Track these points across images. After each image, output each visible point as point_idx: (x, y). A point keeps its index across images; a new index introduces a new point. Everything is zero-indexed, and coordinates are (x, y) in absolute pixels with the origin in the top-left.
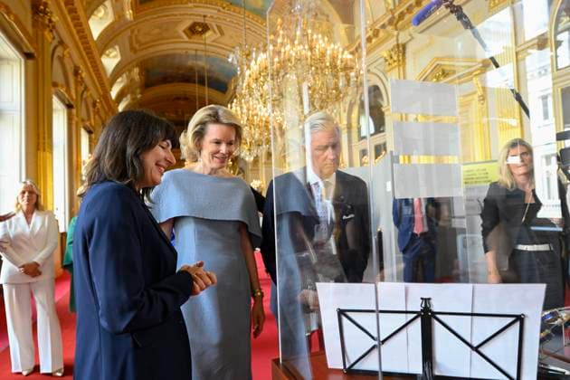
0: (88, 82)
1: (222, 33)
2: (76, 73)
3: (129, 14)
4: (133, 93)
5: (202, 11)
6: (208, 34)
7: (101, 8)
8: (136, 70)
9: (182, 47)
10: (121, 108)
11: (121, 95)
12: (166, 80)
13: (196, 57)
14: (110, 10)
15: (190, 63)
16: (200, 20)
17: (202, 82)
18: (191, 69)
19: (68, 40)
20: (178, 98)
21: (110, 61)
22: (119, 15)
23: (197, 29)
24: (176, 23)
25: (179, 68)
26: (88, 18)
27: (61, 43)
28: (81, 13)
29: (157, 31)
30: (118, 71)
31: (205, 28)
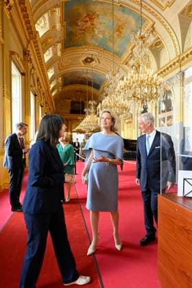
0: (42, 84)
1: (99, 63)
2: (38, 80)
3: (59, 53)
4: (58, 89)
5: (91, 52)
6: (94, 62)
7: (48, 52)
8: (60, 78)
9: (81, 68)
10: (53, 94)
11: (53, 89)
12: (72, 83)
13: (87, 73)
14: (51, 52)
15: (84, 75)
16: (90, 56)
17: (90, 84)
18: (85, 78)
19: (36, 67)
20: (77, 91)
21: (50, 74)
22: (55, 54)
23: (88, 60)
24: (79, 57)
25: (78, 78)
26: (44, 53)
27: (33, 67)
28: (41, 51)
29: (70, 61)
30: (53, 78)
31: (92, 60)
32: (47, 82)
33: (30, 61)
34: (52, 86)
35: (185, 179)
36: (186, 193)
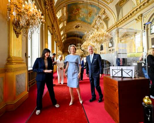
0: (59, 38)
1: (82, 27)
2: (57, 36)
3: (65, 25)
4: (65, 39)
5: (78, 23)
6: (79, 27)
7: (61, 24)
8: (66, 35)
9: (74, 30)
10: (63, 41)
11: (63, 39)
12: (71, 36)
13: (77, 32)
14: (62, 24)
15: (75, 33)
16: (78, 25)
17: (78, 37)
18: (76, 34)
19: (56, 31)
20: (73, 40)
21: (62, 33)
22: (64, 25)
23: (76, 27)
24: (74, 26)
25: (73, 34)
26: (59, 25)
27: (55, 31)
29: (70, 28)
30: (63, 35)
31: (79, 26)
32: (60, 37)
33: (55, 29)
34: (62, 38)
35: (112, 70)
36: (113, 75)
